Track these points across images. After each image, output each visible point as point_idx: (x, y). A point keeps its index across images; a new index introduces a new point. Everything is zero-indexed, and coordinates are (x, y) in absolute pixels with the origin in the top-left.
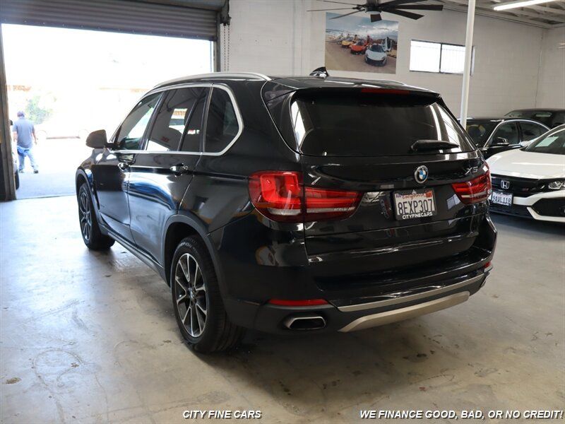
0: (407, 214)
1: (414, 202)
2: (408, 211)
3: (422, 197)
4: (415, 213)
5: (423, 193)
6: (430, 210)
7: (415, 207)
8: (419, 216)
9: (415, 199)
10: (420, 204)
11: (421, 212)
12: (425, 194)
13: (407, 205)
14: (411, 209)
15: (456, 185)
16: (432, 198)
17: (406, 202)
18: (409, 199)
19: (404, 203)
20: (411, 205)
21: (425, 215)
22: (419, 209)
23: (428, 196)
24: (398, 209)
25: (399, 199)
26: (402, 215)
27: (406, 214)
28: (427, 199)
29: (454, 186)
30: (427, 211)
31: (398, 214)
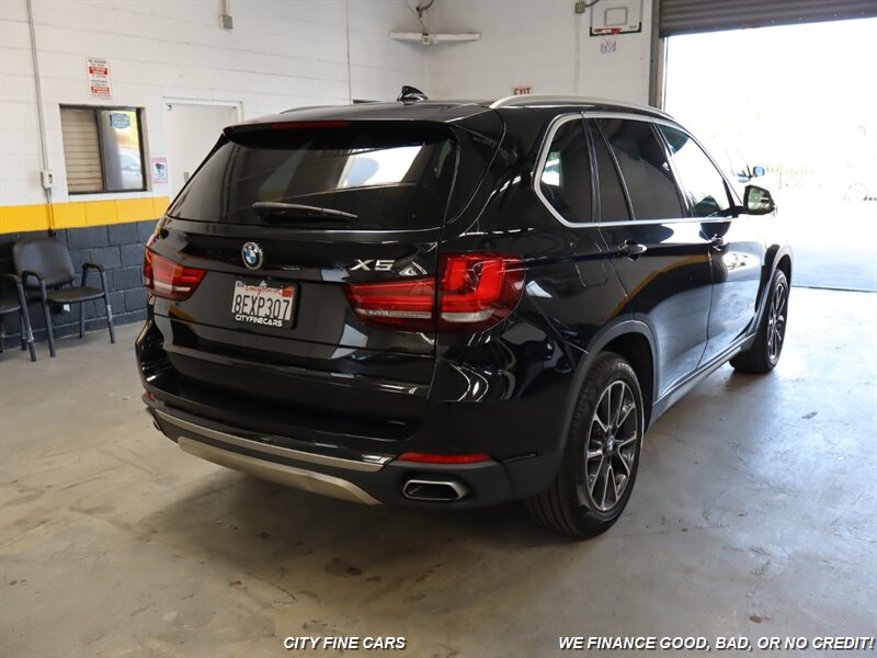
0: (246, 314)
1: (261, 298)
2: (247, 310)
3: (276, 294)
4: (257, 316)
5: (279, 288)
6: (281, 317)
7: (260, 307)
8: (260, 321)
9: (262, 294)
10: (268, 304)
11: (267, 317)
12: (281, 291)
13: (249, 301)
14: (253, 309)
16: (291, 299)
17: (249, 297)
18: (254, 293)
19: (246, 296)
20: (254, 302)
21: (270, 323)
22: (264, 311)
23: (284, 295)
24: (234, 303)
25: (240, 290)
26: (237, 313)
27: (242, 313)
28: (282, 299)
30: (276, 318)
31: (233, 310)
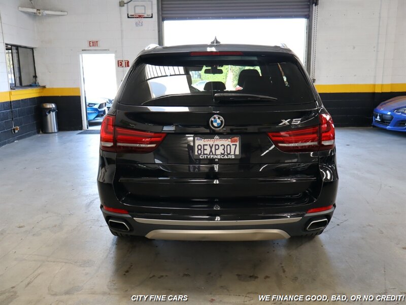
0: (207, 154)
1: (215, 145)
2: (207, 152)
3: (226, 142)
4: (215, 154)
5: (228, 138)
6: (232, 153)
7: (216, 150)
8: (219, 157)
9: (216, 143)
10: (222, 148)
11: (222, 154)
12: (230, 140)
13: (207, 147)
14: (211, 151)
15: (272, 134)
16: (238, 144)
17: (207, 145)
18: (210, 143)
19: (204, 145)
20: (211, 148)
21: (226, 157)
22: (220, 152)
23: (233, 141)
24: (196, 150)
25: (200, 142)
26: (199, 154)
27: (204, 154)
28: (231, 144)
29: (270, 134)
30: (228, 154)
31: (196, 153)
